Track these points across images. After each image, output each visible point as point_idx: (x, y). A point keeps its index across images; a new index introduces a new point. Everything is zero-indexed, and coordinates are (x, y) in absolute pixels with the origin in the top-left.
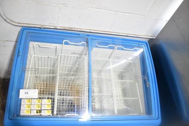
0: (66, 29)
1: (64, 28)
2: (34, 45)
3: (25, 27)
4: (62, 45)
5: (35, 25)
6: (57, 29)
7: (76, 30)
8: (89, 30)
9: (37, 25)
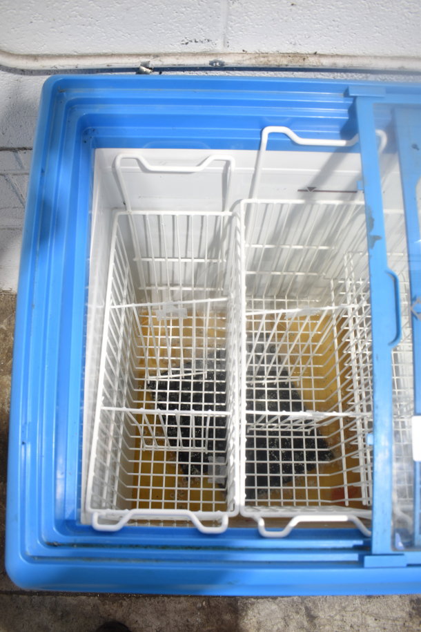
0: (273, 62)
1: (261, 62)
2: (118, 163)
3: (65, 71)
4: (254, 152)
5: (112, 55)
6: (223, 68)
7: (326, 62)
8: (393, 58)
9: (120, 55)
